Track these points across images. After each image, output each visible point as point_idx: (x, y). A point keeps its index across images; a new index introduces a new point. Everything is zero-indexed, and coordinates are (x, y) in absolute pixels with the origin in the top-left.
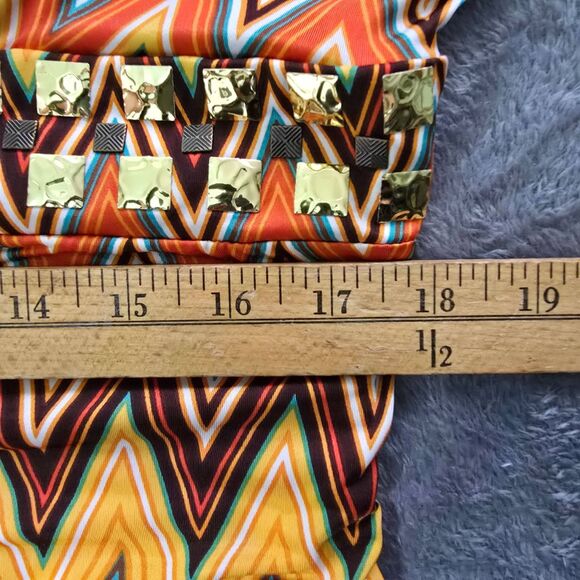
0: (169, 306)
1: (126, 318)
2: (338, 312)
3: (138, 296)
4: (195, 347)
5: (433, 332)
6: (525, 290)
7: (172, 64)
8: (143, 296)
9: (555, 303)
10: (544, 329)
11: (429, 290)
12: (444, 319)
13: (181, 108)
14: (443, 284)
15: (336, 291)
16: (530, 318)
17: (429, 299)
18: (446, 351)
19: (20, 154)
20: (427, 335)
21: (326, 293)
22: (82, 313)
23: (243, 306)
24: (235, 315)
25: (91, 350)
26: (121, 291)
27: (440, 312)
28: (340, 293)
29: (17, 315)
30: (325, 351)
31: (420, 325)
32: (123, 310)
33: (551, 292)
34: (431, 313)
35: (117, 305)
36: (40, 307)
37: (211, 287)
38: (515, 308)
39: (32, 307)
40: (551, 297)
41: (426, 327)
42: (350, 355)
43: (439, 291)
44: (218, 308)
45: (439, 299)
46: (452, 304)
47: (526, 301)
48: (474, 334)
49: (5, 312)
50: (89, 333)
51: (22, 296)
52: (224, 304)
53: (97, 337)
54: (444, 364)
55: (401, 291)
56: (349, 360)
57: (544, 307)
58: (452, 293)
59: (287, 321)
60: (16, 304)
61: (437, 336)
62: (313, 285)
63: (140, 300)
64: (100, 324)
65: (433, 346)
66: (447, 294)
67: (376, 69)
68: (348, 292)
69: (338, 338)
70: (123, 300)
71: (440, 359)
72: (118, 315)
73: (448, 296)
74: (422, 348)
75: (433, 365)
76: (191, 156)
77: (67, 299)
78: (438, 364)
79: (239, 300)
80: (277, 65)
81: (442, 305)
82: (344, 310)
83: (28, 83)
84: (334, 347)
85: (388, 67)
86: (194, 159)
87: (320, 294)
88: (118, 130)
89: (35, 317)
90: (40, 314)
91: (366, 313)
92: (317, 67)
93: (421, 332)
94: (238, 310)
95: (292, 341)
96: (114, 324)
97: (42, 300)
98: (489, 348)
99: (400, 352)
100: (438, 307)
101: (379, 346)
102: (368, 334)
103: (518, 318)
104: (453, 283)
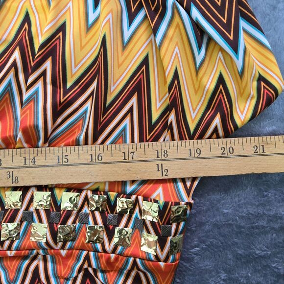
0: (75, 159)
1: (61, 163)
2: (131, 159)
3: (65, 156)
4: (84, 172)
5: (162, 164)
6: (190, 149)
7: (107, 195)
8: (67, 156)
9: (200, 153)
10: (197, 162)
11: (159, 151)
12: (165, 160)
13: (108, 208)
14: (164, 149)
15: (130, 152)
16: (193, 159)
17: (160, 154)
18: (166, 171)
19: (55, 224)
20: (160, 166)
21: (127, 153)
22: (47, 162)
23: (100, 158)
24: (97, 161)
25: (50, 175)
26: (60, 155)
27: (163, 158)
28: (131, 152)
29: (25, 164)
30: (127, 172)
31: (157, 162)
32: (61, 161)
33: (198, 150)
34: (161, 158)
35: (59, 159)
36: (33, 161)
37: (89, 152)
38: (188, 156)
39: (31, 161)
40: (198, 152)
41: (159, 163)
42: (135, 173)
43: (163, 151)
44: (92, 159)
45: (163, 153)
46: (167, 155)
47: (191, 153)
48: (175, 165)
49: (21, 163)
50: (49, 169)
51: (27, 157)
52: (94, 157)
53: (52, 170)
54: (166, 175)
55: (151, 151)
56: (135, 175)
57: (197, 155)
58: (167, 151)
59: (114, 163)
60: (25, 160)
61: (163, 166)
62: (122, 150)
63: (66, 157)
64: (53, 166)
65: (162, 169)
66: (165, 151)
67: (170, 203)
68: (134, 152)
69: (131, 168)
70: (61, 157)
71: (164, 174)
72: (59, 163)
73: (166, 152)
74: (158, 170)
75: (162, 176)
76: (110, 226)
77: (42, 158)
78: (164, 175)
79: (98, 156)
80: (140, 198)
81: (164, 156)
82: (133, 159)
83: (59, 199)
84: (130, 170)
85: (173, 204)
86: (111, 227)
87: (125, 153)
88: (87, 215)
89: (31, 164)
90: (33, 163)
91: (140, 159)
92: (153, 200)
93: (158, 165)
94: (98, 159)
95: (116, 169)
96: (57, 166)
97: (34, 159)
98: (180, 169)
99: (152, 172)
100: (163, 156)
101: (144, 170)
102: (141, 166)
103: (189, 159)
104: (167, 148)
